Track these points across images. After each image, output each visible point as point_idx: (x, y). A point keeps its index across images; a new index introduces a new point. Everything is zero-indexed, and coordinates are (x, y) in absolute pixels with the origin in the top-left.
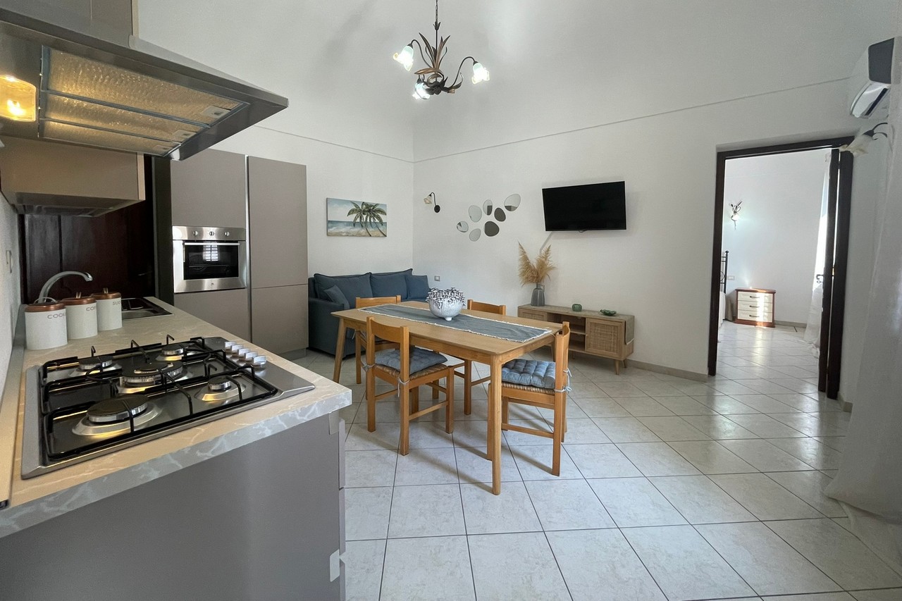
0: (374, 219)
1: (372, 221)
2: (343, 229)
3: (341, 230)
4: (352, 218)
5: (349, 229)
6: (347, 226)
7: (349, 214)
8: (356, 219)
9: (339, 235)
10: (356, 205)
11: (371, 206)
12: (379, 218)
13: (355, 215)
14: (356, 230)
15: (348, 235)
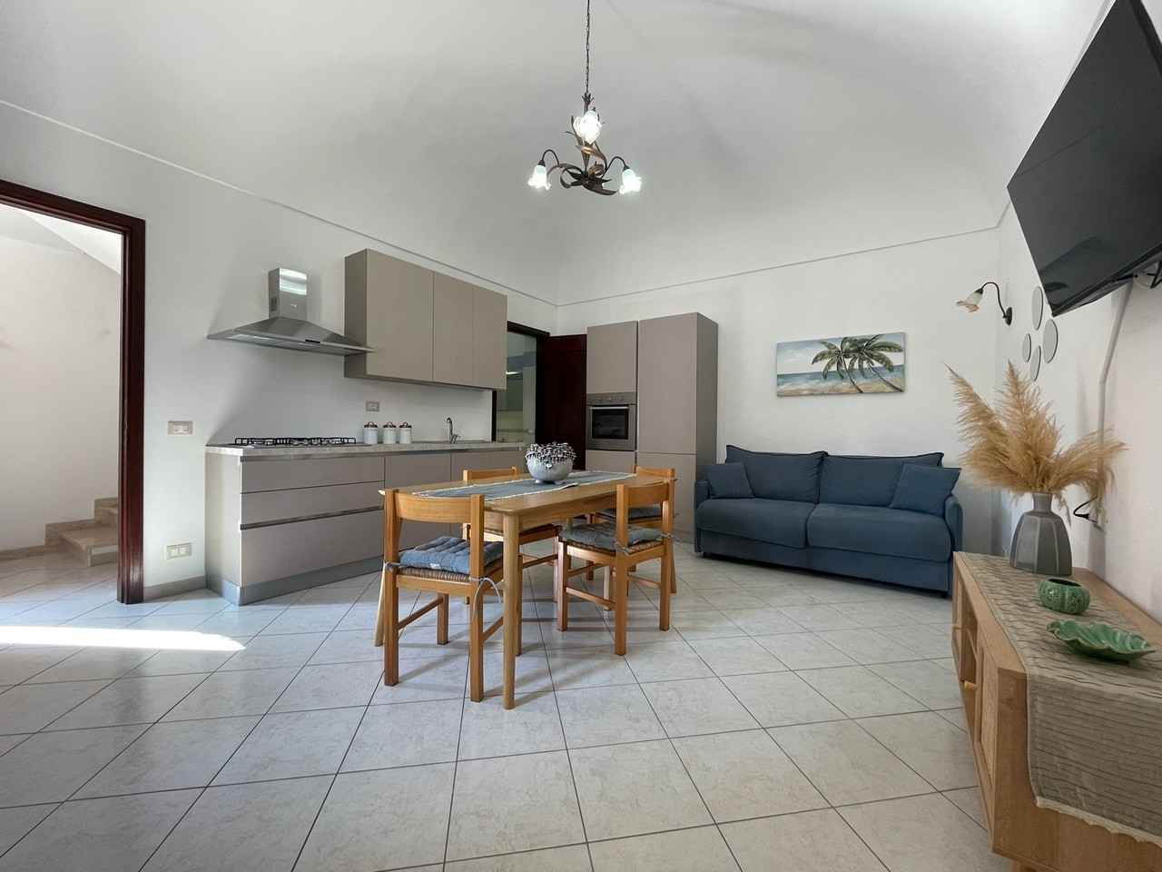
0: (869, 361)
1: (865, 365)
2: (804, 386)
3: (800, 387)
4: (821, 366)
5: (813, 384)
6: (811, 379)
7: (815, 360)
8: (829, 366)
9: (797, 394)
10: (829, 346)
11: (863, 341)
12: (881, 359)
13: (826, 361)
14: (829, 384)
15: (812, 393)
